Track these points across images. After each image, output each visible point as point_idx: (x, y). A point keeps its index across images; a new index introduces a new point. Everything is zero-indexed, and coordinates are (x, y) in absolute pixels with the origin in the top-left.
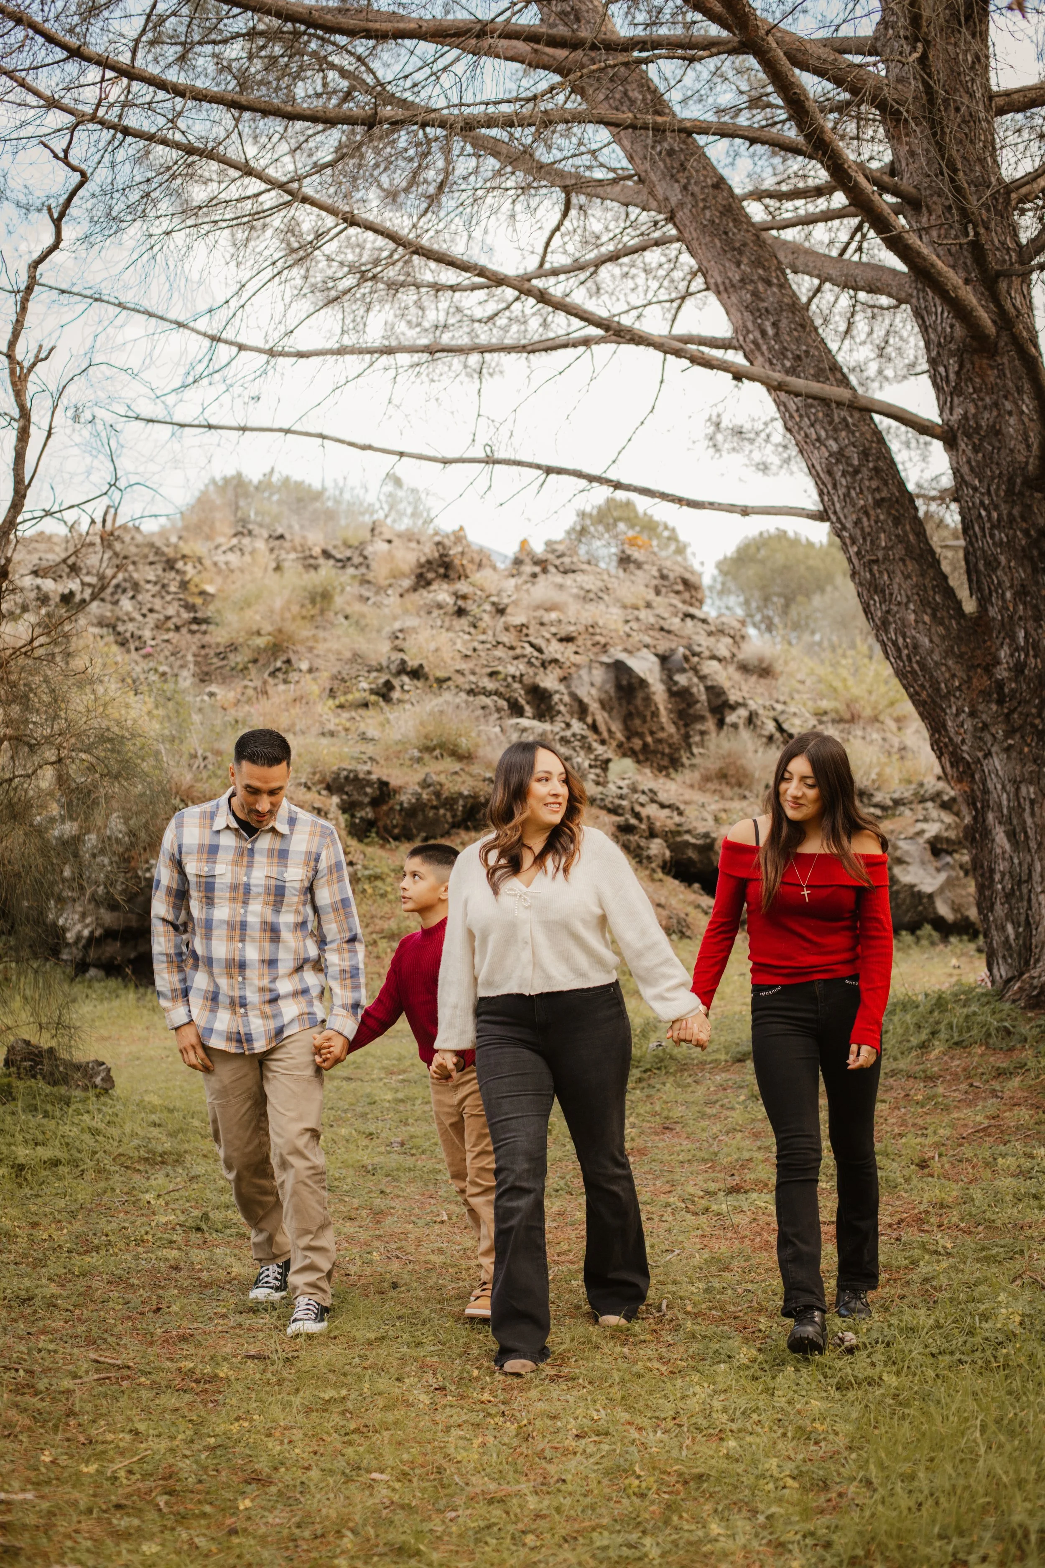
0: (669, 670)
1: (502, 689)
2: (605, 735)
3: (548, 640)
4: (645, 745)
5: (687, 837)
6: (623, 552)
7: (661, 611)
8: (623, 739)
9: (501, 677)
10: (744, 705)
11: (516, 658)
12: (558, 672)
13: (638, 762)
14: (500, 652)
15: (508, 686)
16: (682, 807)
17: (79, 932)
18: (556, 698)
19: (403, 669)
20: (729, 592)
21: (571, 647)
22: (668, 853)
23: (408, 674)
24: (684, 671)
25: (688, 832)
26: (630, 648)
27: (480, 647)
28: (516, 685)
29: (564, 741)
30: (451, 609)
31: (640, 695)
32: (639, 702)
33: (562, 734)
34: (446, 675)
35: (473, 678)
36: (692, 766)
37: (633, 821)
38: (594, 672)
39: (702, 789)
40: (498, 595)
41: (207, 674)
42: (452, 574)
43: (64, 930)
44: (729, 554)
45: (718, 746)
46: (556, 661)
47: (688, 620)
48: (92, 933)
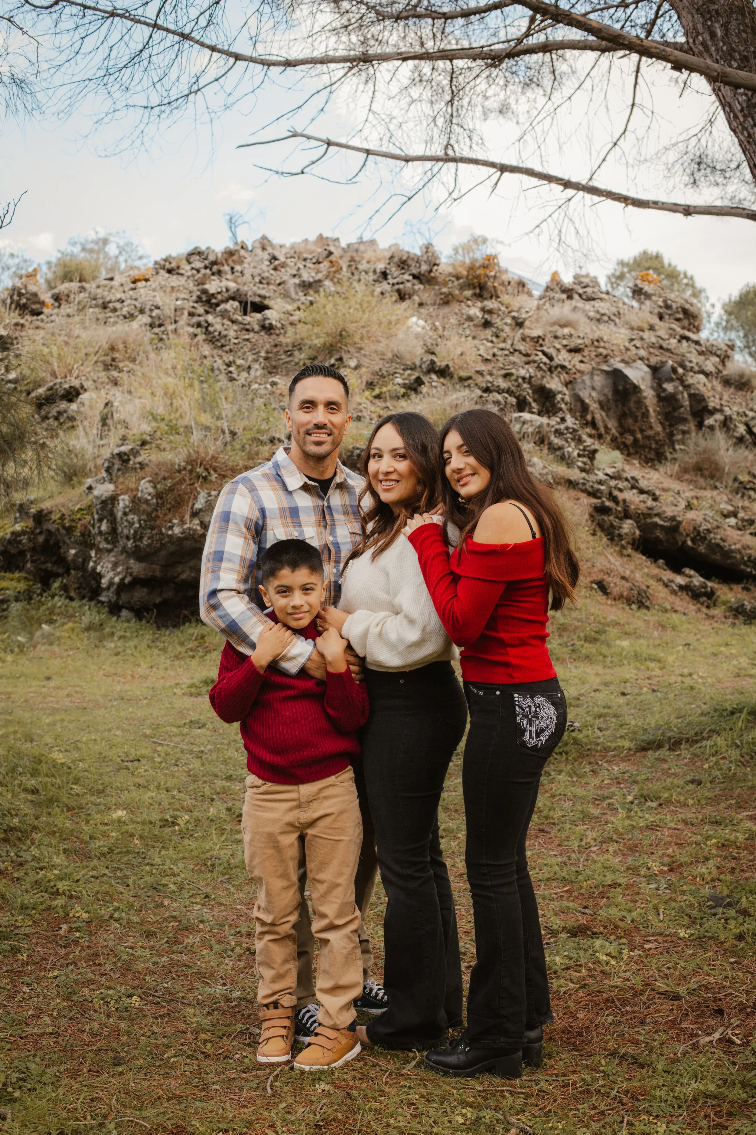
0: (659, 379)
1: (513, 388)
2: (602, 430)
3: (558, 350)
4: (636, 440)
5: (656, 520)
6: (636, 285)
7: (663, 333)
8: (617, 434)
9: (513, 378)
10: (721, 411)
11: (527, 363)
12: (564, 376)
13: (629, 455)
14: (516, 358)
15: (519, 386)
16: (658, 493)
17: (112, 579)
18: (559, 397)
19: (432, 369)
20: (732, 328)
21: (578, 357)
22: (638, 532)
23: (436, 372)
24: (671, 380)
25: (658, 515)
26: (626, 359)
27: (499, 353)
28: (525, 386)
29: (558, 433)
30: (480, 321)
31: (633, 399)
32: (632, 404)
33: (557, 427)
34: (469, 374)
35: (489, 378)
36: (675, 459)
37: (608, 503)
38: (596, 378)
39: (679, 478)
40: (518, 311)
41: (275, 367)
42: (486, 294)
43: (100, 576)
44: (733, 299)
45: (696, 444)
46: (563, 367)
47: (684, 341)
48: (122, 580)
